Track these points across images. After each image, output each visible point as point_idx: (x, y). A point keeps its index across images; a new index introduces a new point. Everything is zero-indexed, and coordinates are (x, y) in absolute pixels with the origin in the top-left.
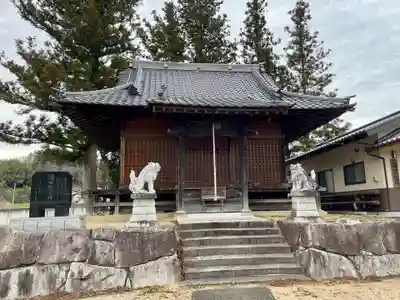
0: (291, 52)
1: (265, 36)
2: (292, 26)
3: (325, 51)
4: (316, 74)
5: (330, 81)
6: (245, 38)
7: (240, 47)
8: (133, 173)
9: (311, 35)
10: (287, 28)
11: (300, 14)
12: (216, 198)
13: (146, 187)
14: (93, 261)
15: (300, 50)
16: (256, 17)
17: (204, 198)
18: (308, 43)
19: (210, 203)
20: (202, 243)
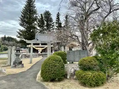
1: (60, 22)
9: (68, 21)
12: (46, 51)
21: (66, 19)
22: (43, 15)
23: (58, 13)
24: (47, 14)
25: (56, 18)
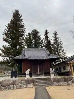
0: (54, 41)
1: (49, 39)
2: (54, 36)
3: (61, 41)
4: (60, 46)
5: (63, 47)
6: (44, 39)
7: (44, 41)
8: (26, 70)
9: (58, 38)
10: (53, 37)
11: (55, 34)
12: (39, 74)
13: (28, 73)
14: (22, 84)
15: (56, 41)
16: (47, 35)
17: (37, 74)
19: (38, 75)
20: (37, 81)
23: (47, 30)
24: (35, 33)
25: (45, 36)
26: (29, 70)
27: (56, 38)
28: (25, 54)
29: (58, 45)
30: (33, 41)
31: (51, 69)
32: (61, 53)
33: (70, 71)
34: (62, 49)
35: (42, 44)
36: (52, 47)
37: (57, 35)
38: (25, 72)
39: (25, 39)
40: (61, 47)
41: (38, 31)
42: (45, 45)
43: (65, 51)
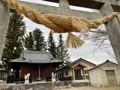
0: (59, 44)
1: (53, 41)
4: (64, 50)
6: (48, 41)
7: (47, 43)
8: (25, 75)
9: (63, 41)
10: (58, 39)
12: (39, 79)
13: (27, 78)
14: (20, 89)
15: (61, 44)
16: (51, 37)
17: (37, 79)
18: (63, 43)
19: (38, 81)
21: (60, 38)
22: (32, 33)
25: (49, 37)
26: (28, 75)
27: (61, 41)
28: (25, 57)
29: (62, 49)
30: (35, 43)
31: (53, 73)
32: (66, 58)
33: (72, 76)
34: (67, 53)
35: (45, 46)
36: (56, 50)
37: (62, 37)
38: (24, 77)
39: (25, 39)
40: (66, 51)
41: (41, 31)
42: (48, 47)
43: (69, 56)
